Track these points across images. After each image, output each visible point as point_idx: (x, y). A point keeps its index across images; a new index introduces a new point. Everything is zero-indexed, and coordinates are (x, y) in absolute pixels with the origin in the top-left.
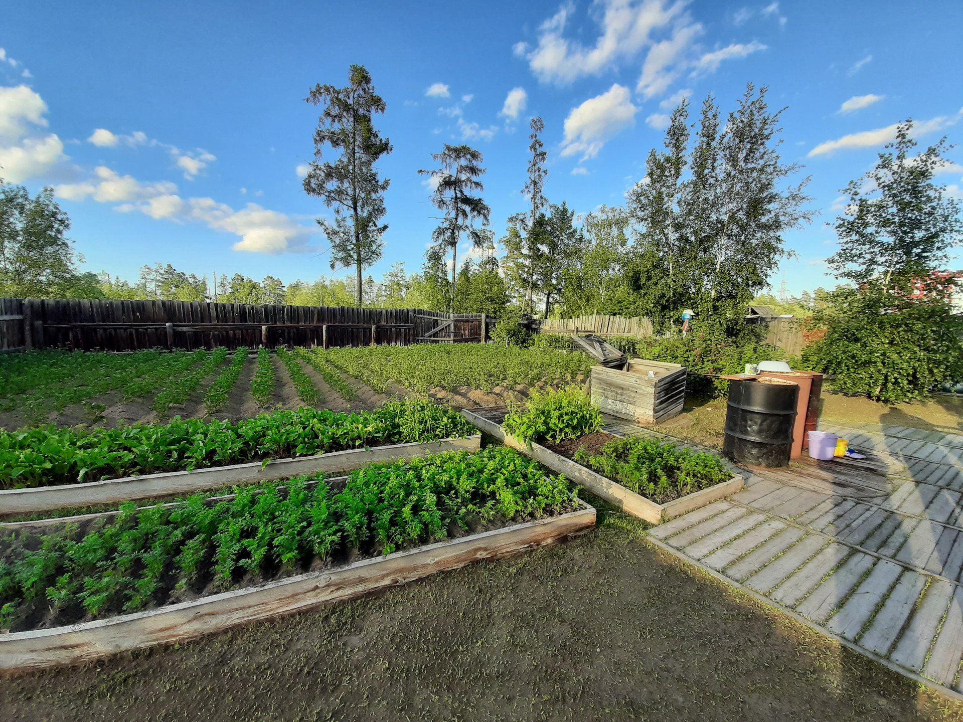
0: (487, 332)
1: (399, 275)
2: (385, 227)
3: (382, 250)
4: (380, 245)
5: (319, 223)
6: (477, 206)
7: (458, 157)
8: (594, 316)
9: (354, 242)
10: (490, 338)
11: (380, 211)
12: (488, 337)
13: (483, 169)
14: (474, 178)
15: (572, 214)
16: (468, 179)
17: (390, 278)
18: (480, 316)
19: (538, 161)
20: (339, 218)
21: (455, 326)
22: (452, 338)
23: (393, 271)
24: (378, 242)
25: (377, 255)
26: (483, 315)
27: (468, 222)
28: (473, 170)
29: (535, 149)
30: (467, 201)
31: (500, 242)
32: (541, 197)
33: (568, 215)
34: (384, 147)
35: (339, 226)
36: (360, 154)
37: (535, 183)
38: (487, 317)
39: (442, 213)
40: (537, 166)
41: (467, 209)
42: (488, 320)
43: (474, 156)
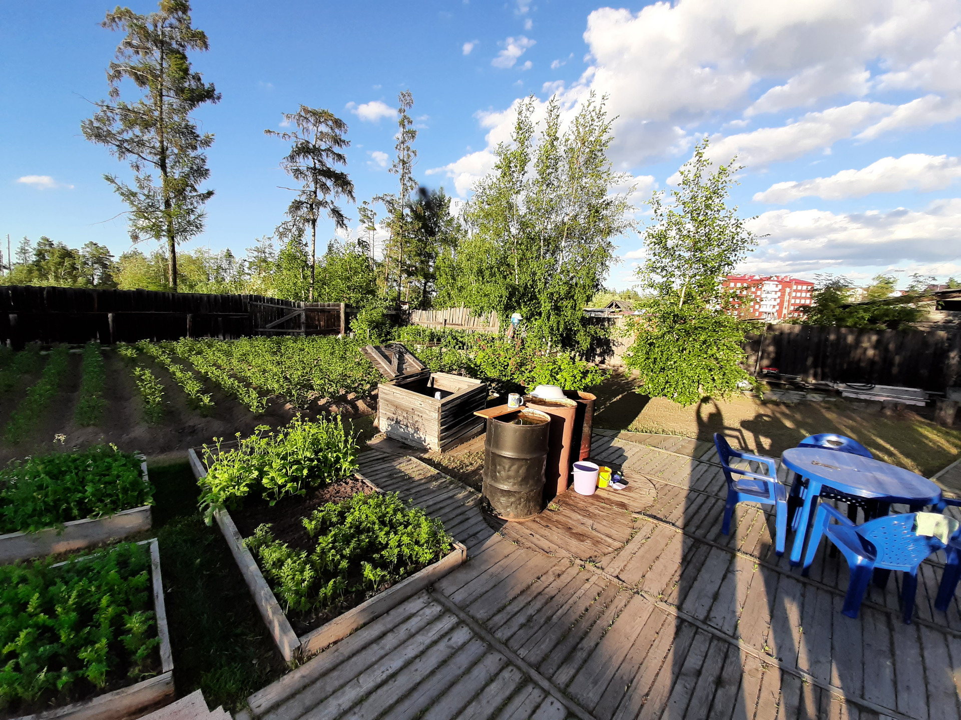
0: (347, 322)
1: (267, 250)
2: (210, 194)
3: (205, 221)
4: (200, 216)
5: (108, 179)
6: (342, 181)
7: (318, 122)
10: (351, 330)
11: (201, 172)
12: (348, 329)
13: (347, 140)
15: (449, 201)
16: (328, 150)
17: (256, 254)
18: (339, 305)
19: (406, 139)
20: (142, 177)
21: (306, 316)
22: (303, 330)
26: (342, 305)
27: (329, 198)
28: (338, 141)
29: (404, 126)
30: (329, 173)
32: (410, 178)
33: (446, 201)
34: (208, 94)
35: (142, 187)
36: (171, 99)
37: (404, 163)
38: (347, 306)
40: (406, 145)
41: (329, 183)
42: (348, 310)
43: (338, 123)
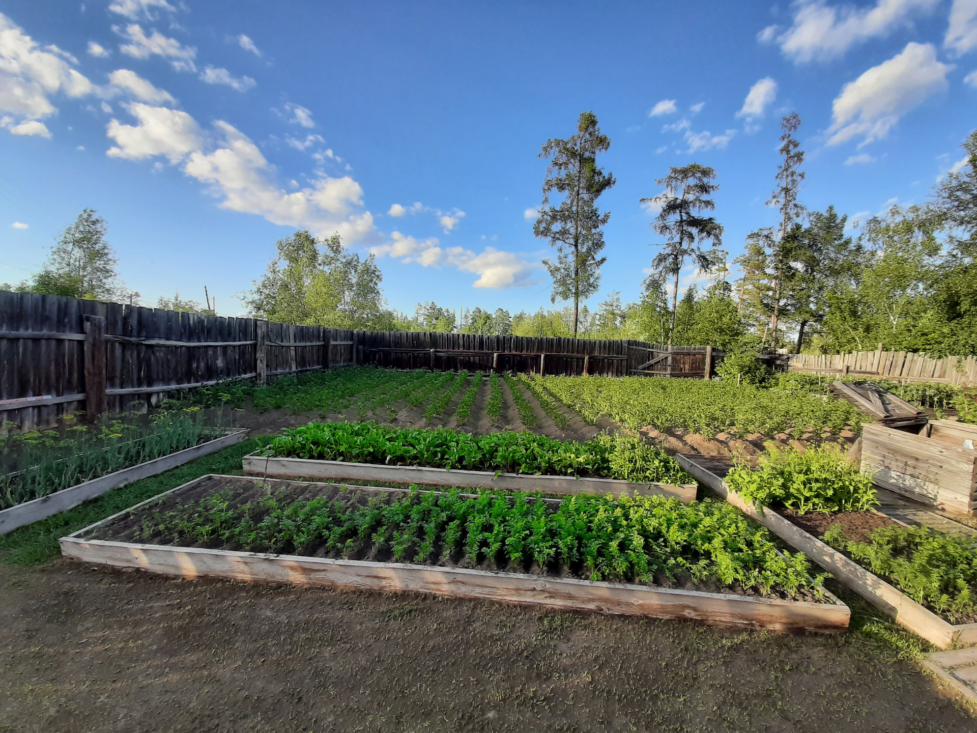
0: (713, 366)
1: (615, 304)
2: (603, 260)
3: (600, 282)
4: (597, 278)
5: (544, 262)
6: (706, 226)
7: (686, 177)
8: (877, 352)
9: (573, 276)
10: (716, 374)
11: (599, 245)
12: (713, 373)
14: (705, 197)
16: (698, 199)
17: (605, 307)
18: (705, 349)
19: (791, 164)
20: (562, 256)
21: (673, 359)
22: (669, 372)
23: (609, 300)
24: (596, 275)
25: (594, 287)
26: (709, 348)
27: (694, 245)
28: (704, 189)
29: (788, 152)
30: (694, 222)
31: (735, 262)
32: (795, 205)
33: (838, 222)
34: (608, 183)
35: (561, 263)
37: (786, 190)
38: (713, 350)
39: (665, 239)
40: (790, 170)
41: (694, 231)
42: (714, 354)
43: (706, 173)
